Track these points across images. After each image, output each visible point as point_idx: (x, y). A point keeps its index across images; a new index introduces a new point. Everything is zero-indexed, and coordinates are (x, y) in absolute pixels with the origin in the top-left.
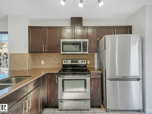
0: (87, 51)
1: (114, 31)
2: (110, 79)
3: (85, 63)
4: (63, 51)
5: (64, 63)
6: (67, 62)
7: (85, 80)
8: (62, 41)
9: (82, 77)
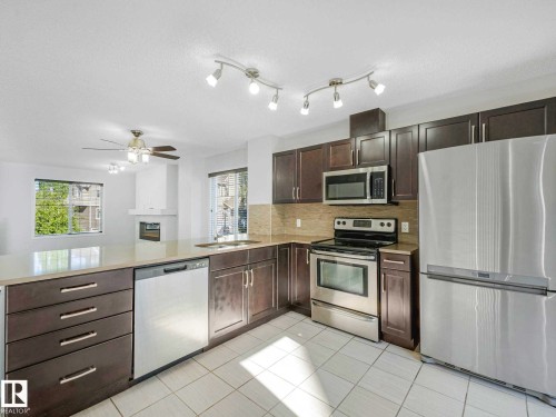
0: (383, 198)
1: (478, 130)
2: (431, 276)
3: (392, 229)
4: (328, 199)
5: (337, 227)
6: (344, 223)
7: (365, 270)
8: (326, 174)
9: (359, 259)
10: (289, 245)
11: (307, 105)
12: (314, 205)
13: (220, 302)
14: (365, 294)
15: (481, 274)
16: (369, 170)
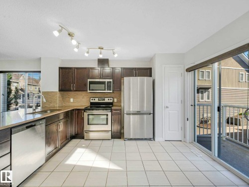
0: (111, 90)
4: (89, 90)
6: (94, 100)
7: (107, 115)
8: (89, 80)
9: (105, 112)
10: (73, 110)
11: (88, 53)
12: (84, 92)
13: (49, 140)
14: (107, 124)
15: (138, 112)
16: (107, 80)
